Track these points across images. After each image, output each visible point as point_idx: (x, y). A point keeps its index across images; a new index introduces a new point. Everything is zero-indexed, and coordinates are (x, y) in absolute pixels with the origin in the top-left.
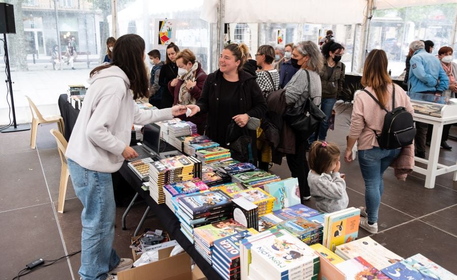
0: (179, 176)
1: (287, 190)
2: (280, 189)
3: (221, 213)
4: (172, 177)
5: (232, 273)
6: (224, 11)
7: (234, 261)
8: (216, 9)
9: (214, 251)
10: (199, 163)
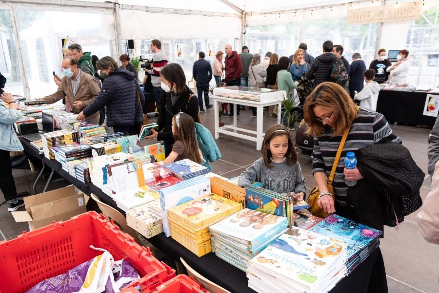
0: (63, 141)
1: (130, 141)
2: (126, 142)
3: (85, 154)
4: (57, 142)
5: (85, 177)
6: (120, 29)
7: (85, 170)
8: (113, 27)
9: (77, 170)
10: (76, 133)
